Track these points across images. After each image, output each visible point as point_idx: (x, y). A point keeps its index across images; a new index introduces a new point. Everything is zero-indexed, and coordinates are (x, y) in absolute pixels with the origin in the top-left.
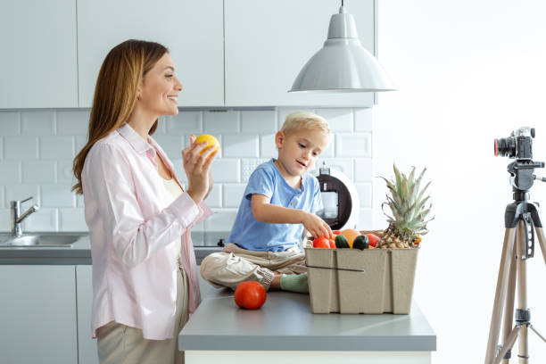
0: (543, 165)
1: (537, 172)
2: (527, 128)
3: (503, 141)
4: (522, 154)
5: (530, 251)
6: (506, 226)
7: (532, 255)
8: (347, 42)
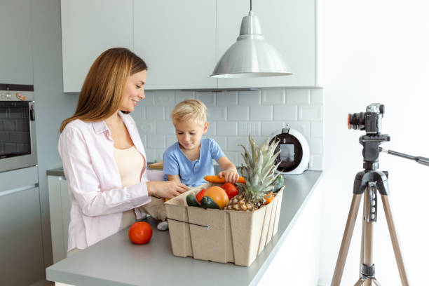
0: (388, 139)
1: (384, 145)
2: (376, 105)
3: (355, 115)
4: (369, 128)
5: (373, 216)
6: (354, 193)
7: (375, 220)
8: (252, 37)
